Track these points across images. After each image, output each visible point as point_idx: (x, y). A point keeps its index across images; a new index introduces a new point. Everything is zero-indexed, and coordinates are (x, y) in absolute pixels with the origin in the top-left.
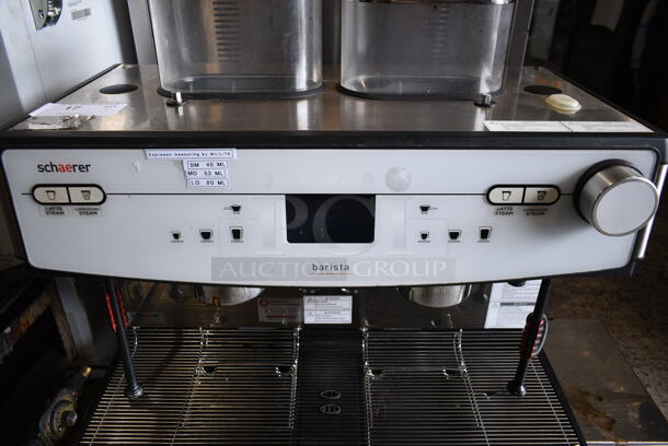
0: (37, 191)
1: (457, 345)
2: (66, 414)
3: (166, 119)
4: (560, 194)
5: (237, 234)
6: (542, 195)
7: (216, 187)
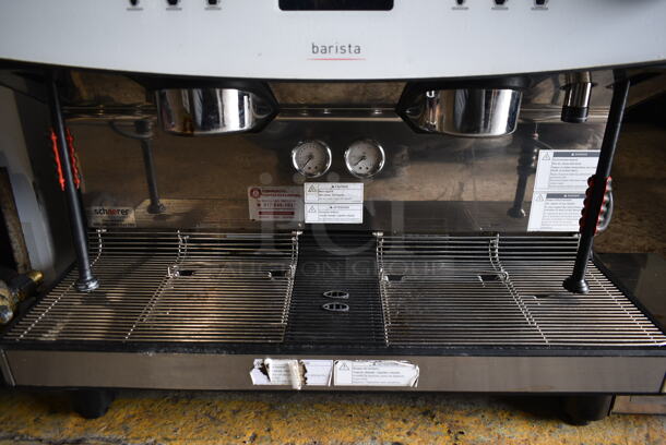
1: (493, 254)
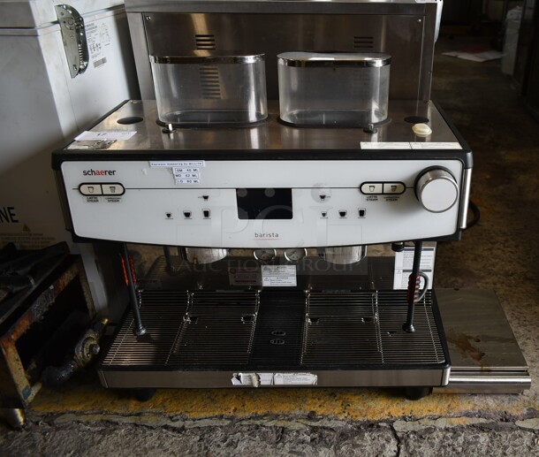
0: (82, 187)
2: (92, 346)
3: (162, 142)
4: (405, 188)
5: (206, 214)
6: (394, 188)
7: (193, 184)
